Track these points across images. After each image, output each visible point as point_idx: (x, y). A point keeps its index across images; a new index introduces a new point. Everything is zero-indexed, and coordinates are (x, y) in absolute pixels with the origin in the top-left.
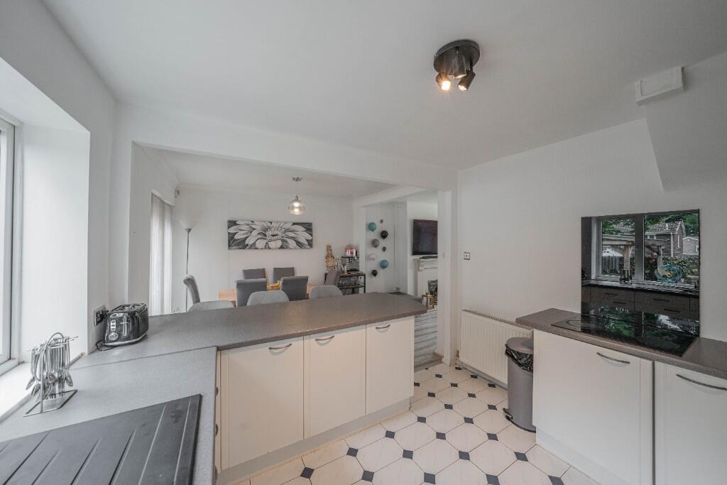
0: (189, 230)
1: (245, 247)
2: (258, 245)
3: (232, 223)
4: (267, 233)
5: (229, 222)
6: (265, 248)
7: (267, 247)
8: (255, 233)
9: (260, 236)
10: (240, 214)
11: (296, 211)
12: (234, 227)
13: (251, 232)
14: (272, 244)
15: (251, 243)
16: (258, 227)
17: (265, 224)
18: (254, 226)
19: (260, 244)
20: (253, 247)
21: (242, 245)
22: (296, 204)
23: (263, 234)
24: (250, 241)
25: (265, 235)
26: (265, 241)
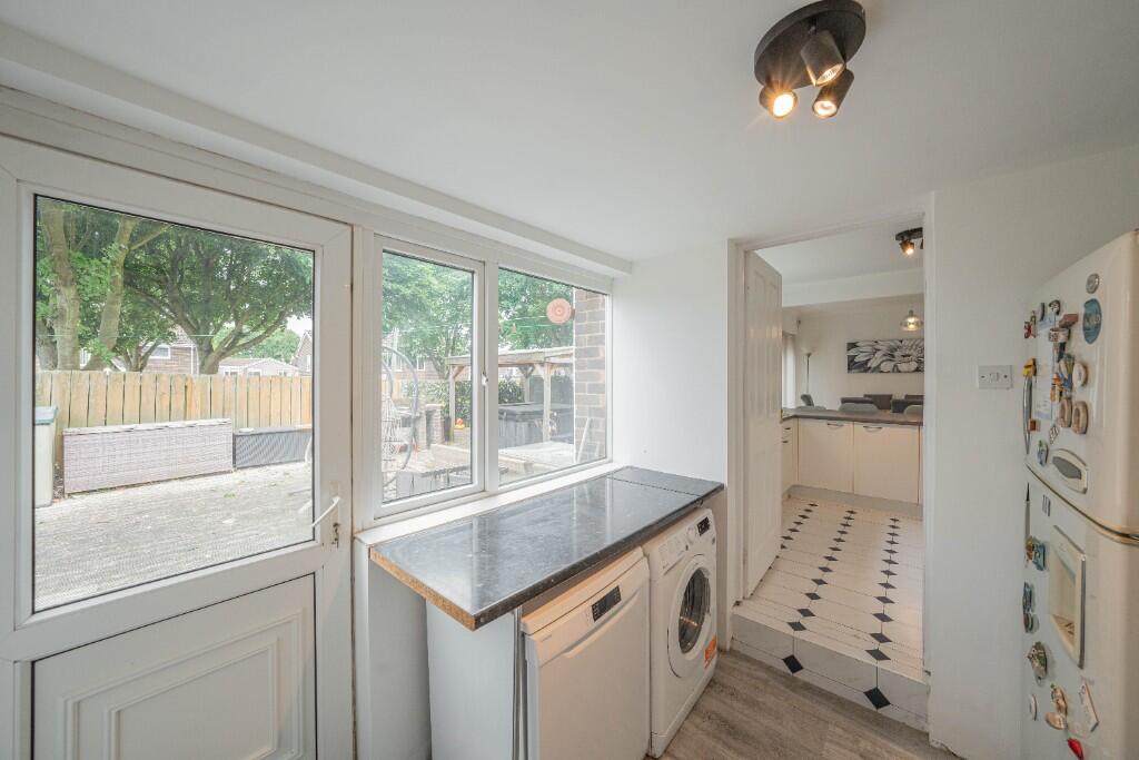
0: (809, 355)
1: (867, 370)
2: (883, 367)
3: (852, 345)
4: (896, 354)
5: (849, 344)
6: (893, 371)
7: (896, 370)
8: (879, 354)
9: (885, 358)
10: (863, 335)
11: (912, 327)
12: (853, 350)
13: (874, 354)
14: (903, 367)
15: (874, 366)
16: (884, 348)
17: (892, 344)
18: (877, 347)
19: (887, 366)
20: (877, 369)
21: (863, 367)
22: (912, 320)
23: (891, 355)
24: (873, 364)
25: (893, 356)
26: (892, 364)
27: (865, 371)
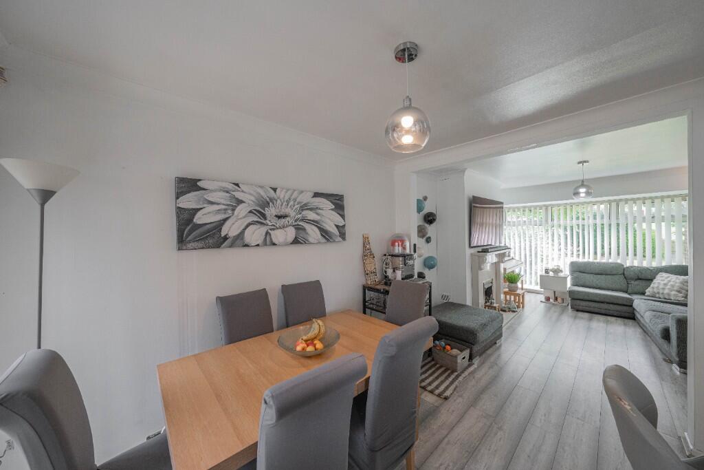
1: (220, 242)
2: (248, 237)
3: (187, 185)
4: (267, 212)
5: (179, 181)
6: (265, 243)
7: (268, 242)
8: (242, 210)
9: (253, 219)
13: (234, 208)
14: (278, 236)
15: (233, 233)
16: (249, 197)
17: (262, 193)
18: (239, 195)
19: (255, 235)
20: (239, 241)
21: (213, 238)
23: (260, 214)
24: (231, 229)
25: (264, 216)
26: (264, 230)
27: (218, 245)
